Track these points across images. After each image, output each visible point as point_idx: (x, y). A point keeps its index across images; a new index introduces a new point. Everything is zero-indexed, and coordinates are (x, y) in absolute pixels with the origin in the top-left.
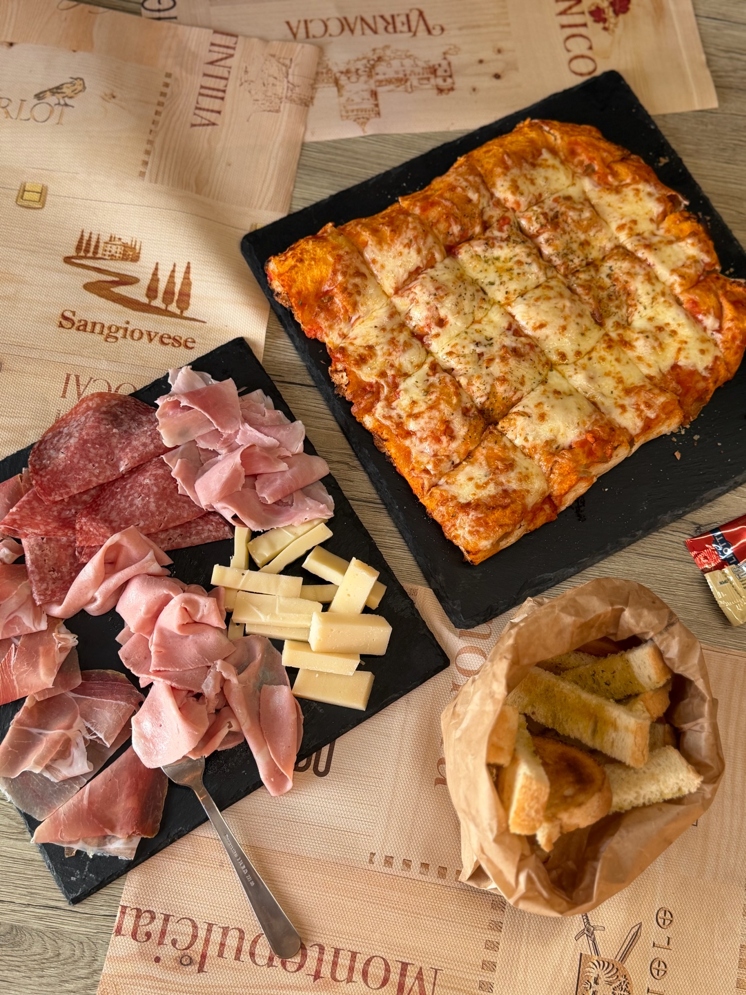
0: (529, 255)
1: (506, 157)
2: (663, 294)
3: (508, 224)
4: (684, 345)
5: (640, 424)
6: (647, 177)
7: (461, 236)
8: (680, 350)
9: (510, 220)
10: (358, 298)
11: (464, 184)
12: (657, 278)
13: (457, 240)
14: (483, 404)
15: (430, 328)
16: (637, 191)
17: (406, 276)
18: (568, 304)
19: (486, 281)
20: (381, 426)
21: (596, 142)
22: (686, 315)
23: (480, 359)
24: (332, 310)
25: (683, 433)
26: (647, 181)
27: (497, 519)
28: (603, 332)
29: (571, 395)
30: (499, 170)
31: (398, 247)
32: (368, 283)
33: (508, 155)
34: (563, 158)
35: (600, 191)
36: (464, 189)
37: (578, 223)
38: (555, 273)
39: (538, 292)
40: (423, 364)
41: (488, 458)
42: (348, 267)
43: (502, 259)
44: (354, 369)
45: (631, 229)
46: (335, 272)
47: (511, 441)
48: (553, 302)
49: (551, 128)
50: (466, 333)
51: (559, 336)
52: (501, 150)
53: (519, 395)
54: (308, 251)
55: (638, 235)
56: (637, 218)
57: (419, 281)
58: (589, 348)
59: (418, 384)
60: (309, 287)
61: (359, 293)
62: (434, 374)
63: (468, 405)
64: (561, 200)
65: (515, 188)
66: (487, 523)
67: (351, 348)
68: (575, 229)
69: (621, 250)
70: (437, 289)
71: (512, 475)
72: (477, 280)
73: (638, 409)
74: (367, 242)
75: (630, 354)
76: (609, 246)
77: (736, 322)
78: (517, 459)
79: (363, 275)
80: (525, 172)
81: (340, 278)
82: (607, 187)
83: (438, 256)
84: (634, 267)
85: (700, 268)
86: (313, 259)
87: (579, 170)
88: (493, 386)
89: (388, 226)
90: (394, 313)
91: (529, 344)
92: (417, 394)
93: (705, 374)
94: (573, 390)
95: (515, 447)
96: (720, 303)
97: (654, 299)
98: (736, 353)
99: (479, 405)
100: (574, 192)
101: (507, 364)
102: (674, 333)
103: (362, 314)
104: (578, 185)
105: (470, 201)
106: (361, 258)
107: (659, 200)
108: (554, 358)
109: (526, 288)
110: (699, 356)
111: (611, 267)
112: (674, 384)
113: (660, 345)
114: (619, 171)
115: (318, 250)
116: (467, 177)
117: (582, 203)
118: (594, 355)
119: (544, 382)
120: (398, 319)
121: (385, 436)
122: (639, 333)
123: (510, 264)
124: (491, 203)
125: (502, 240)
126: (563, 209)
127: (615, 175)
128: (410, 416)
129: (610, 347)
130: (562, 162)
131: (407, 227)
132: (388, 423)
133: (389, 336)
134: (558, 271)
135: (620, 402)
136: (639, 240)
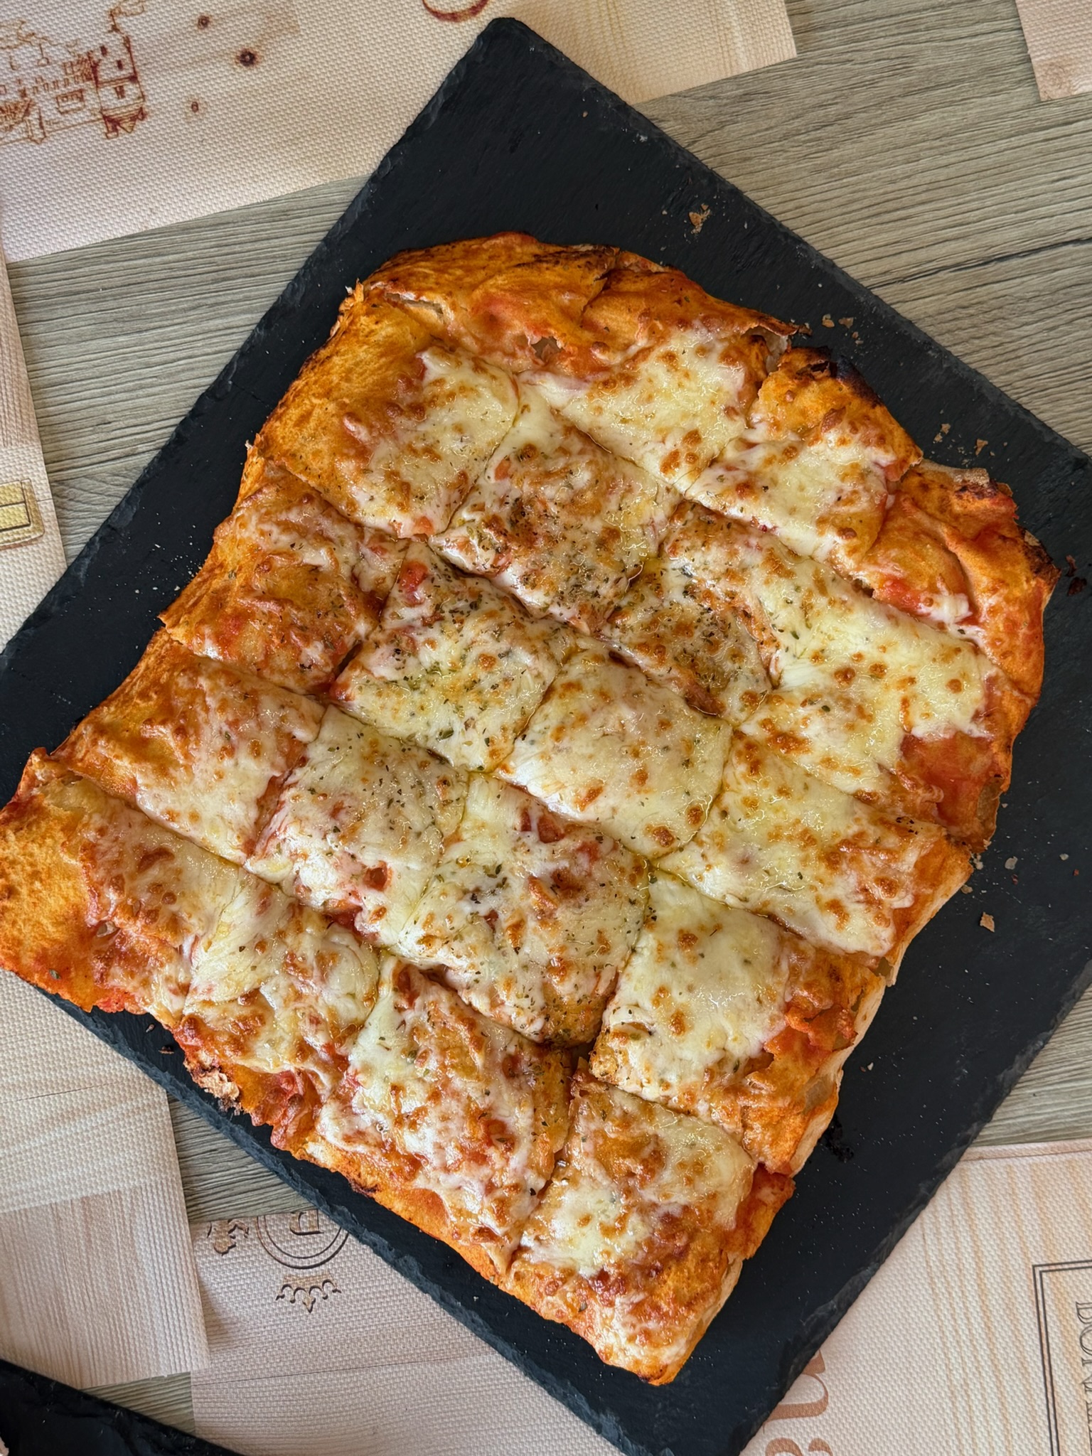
0: (498, 634)
1: (351, 427)
2: (821, 587)
3: (425, 577)
4: (911, 689)
5: (886, 933)
6: (680, 311)
7: (334, 658)
8: (905, 702)
9: (423, 567)
10: (174, 908)
11: (285, 540)
12: (793, 554)
13: (329, 669)
14: (542, 1032)
15: (357, 897)
16: (670, 357)
17: (253, 813)
18: (627, 714)
19: (433, 731)
20: (351, 1160)
21: (532, 276)
22: (890, 617)
23: (493, 929)
24: (132, 950)
25: (980, 866)
26: (684, 323)
27: (676, 1291)
28: (728, 731)
29: (717, 928)
30: (347, 467)
31: (204, 760)
32: (177, 863)
33: (353, 416)
34: (475, 347)
35: (590, 396)
36: (290, 556)
37: (573, 504)
38: (570, 641)
39: (554, 710)
40: (378, 984)
41: (602, 1158)
42: (117, 863)
43: (445, 666)
44: (236, 1059)
45: (693, 457)
46: (96, 891)
47: (634, 1096)
48: (595, 723)
49: (420, 291)
50: (440, 878)
51: (638, 798)
52: (332, 407)
53: (607, 975)
54: (13, 863)
55: (713, 462)
56: (698, 424)
57: (287, 808)
58: (711, 792)
59: (389, 1043)
60: (57, 936)
61: (171, 897)
62: (411, 1002)
63: (512, 1049)
64: (515, 464)
65: (404, 491)
66: (657, 1308)
67: (210, 1015)
68: (572, 520)
69: (690, 515)
70: (335, 812)
71: (667, 1176)
72: (411, 738)
73: (870, 902)
74: (134, 782)
75: (805, 761)
76: (660, 514)
77: (1004, 591)
78: (661, 1133)
79: (162, 854)
80: (406, 438)
81: (112, 896)
82: (602, 377)
83: (301, 734)
84: (733, 553)
85: (877, 486)
86: (35, 875)
87: (524, 361)
88: (546, 988)
89: (163, 723)
90: (266, 891)
91: (581, 849)
92: (392, 1066)
93: (979, 731)
94: (716, 909)
95: (647, 1106)
96: (954, 555)
97: (806, 608)
98: (1028, 655)
99: (534, 1037)
100: (532, 429)
101: (556, 923)
102: (878, 671)
103: (200, 932)
104: (533, 407)
105: (315, 569)
106: (137, 818)
107: (727, 358)
108: (647, 845)
109: (523, 713)
110: (952, 698)
111: (683, 570)
112: (921, 796)
113: (861, 712)
114: (613, 325)
115: (34, 848)
116: (283, 517)
117: (564, 451)
118: (729, 799)
119: (649, 920)
120: (279, 900)
121: (370, 1181)
122: (803, 704)
123: (467, 671)
124: (365, 550)
125: (427, 624)
126: (527, 489)
127: (605, 340)
128: (399, 1121)
129: (755, 767)
130: (479, 367)
131: (207, 709)
132: (361, 1149)
133: (279, 952)
134: (575, 631)
135: (827, 895)
136: (721, 479)
